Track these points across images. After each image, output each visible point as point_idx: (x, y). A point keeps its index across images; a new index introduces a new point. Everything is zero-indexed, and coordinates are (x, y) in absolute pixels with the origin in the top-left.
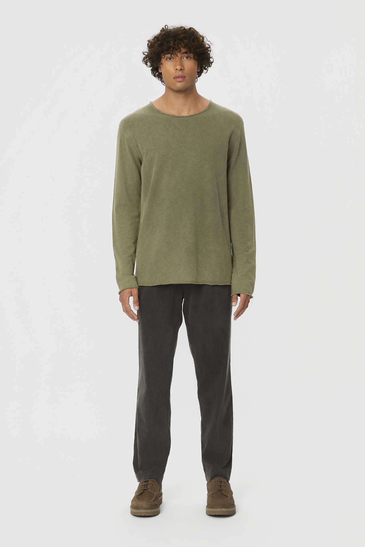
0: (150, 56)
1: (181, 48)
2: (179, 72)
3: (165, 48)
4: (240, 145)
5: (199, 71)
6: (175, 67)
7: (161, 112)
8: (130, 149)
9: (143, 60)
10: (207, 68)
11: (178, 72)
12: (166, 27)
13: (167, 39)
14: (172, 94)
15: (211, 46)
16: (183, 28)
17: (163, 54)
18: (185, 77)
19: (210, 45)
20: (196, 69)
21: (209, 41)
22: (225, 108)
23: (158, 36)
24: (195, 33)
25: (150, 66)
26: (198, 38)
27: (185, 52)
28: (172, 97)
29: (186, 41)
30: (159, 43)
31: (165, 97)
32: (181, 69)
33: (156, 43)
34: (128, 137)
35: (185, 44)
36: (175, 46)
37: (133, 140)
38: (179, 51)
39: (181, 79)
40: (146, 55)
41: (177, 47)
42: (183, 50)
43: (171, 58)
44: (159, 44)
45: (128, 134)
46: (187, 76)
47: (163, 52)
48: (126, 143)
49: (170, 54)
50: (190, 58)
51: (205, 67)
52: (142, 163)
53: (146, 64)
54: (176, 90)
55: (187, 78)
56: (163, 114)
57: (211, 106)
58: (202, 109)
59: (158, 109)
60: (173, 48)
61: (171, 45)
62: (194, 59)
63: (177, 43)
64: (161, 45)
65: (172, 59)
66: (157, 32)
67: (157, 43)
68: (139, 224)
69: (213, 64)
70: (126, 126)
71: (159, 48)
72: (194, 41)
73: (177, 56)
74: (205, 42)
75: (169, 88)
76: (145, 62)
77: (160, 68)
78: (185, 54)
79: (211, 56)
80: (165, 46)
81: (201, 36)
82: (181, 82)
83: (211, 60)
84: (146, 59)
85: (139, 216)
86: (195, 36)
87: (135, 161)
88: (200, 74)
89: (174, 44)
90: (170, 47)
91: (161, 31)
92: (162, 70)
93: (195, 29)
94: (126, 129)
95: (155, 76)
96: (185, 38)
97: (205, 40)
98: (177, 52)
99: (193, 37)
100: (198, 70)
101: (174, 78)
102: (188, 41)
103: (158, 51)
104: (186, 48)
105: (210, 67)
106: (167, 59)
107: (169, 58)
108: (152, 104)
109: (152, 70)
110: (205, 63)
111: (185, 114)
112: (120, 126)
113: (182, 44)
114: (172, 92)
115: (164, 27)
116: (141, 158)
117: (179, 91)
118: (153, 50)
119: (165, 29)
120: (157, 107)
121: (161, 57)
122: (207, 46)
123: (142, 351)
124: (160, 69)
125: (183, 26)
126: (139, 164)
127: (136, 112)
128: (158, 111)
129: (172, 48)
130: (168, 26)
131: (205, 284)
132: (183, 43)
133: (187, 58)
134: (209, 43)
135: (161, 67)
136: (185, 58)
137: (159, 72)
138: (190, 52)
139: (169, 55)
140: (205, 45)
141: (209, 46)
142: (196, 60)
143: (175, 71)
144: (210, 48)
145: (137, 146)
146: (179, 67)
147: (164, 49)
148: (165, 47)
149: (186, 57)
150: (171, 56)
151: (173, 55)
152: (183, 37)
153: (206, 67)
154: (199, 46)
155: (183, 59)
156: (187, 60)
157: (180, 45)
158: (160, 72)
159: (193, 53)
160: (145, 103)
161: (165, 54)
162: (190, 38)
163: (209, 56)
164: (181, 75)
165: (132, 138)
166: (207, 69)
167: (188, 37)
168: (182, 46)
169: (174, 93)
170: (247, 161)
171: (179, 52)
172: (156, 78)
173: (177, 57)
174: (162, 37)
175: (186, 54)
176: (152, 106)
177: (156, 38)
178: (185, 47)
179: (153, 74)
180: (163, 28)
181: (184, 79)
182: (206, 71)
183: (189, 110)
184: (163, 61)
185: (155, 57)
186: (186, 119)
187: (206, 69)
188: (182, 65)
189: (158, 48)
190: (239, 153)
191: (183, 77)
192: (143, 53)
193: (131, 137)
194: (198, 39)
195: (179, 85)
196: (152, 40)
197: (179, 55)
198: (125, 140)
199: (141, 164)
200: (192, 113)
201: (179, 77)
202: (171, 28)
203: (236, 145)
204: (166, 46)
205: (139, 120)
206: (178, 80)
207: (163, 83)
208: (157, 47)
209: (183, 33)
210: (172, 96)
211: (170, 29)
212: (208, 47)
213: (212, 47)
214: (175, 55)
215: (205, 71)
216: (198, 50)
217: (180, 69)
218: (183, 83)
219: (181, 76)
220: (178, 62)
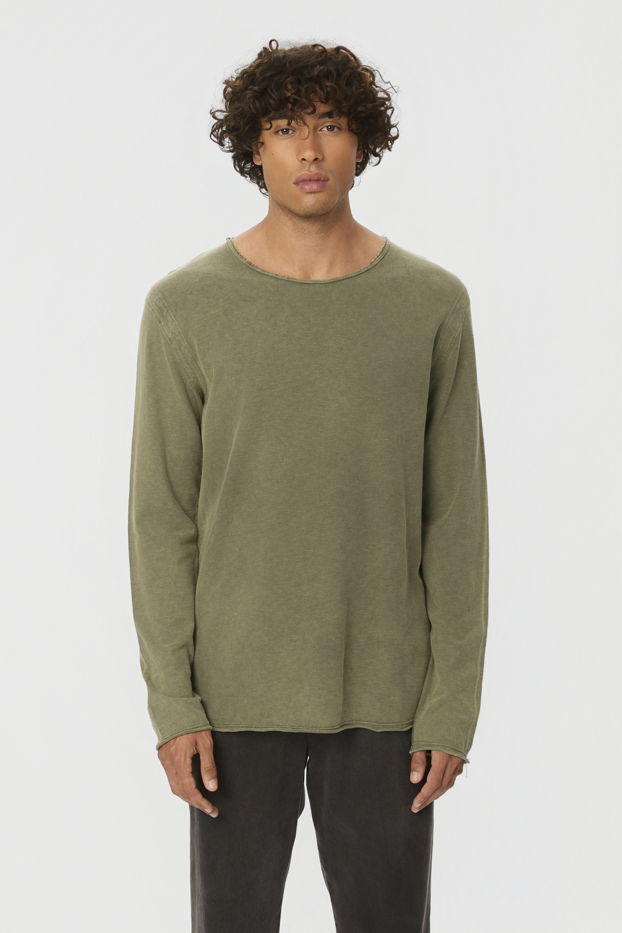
0: (232, 124)
1: (315, 104)
2: (310, 166)
3: (272, 102)
4: (459, 359)
5: (360, 161)
6: (298, 153)
7: (258, 270)
8: (176, 366)
9: (212, 133)
10: (380, 151)
11: (307, 166)
12: (274, 45)
13: (276, 79)
14: (289, 223)
15: (391, 94)
16: (320, 48)
17: (265, 119)
18: (326, 180)
19: (391, 91)
20: (353, 157)
21: (386, 80)
22: (422, 261)
23: (252, 69)
24: (351, 61)
25: (231, 149)
26: (360, 74)
27: (327, 113)
28: (287, 230)
29: (329, 84)
30: (256, 88)
31: (266, 226)
32: (316, 159)
33: (246, 89)
34: (170, 335)
35: (327, 92)
36: (300, 97)
37: (184, 344)
38: (310, 110)
39: (314, 186)
40: (221, 120)
41: (304, 100)
42: (322, 108)
43: (287, 130)
44: (256, 92)
45: (169, 327)
46: (330, 176)
47: (265, 113)
48: (164, 349)
49: (286, 118)
50: (339, 129)
51: (375, 149)
52: (206, 399)
53: (221, 144)
54: (302, 213)
55: (331, 181)
56: (263, 274)
57: (388, 253)
58: (364, 263)
59: (249, 259)
60: (295, 102)
61: (289, 94)
62: (350, 129)
63: (306, 89)
64: (261, 95)
65: (290, 132)
66: (248, 57)
67: (250, 89)
68: (197, 559)
69: (396, 142)
70: (166, 304)
71: (257, 103)
72: (349, 83)
73: (305, 124)
74: (377, 84)
75: (279, 206)
76: (217, 137)
77: (259, 154)
78: (327, 119)
79: (393, 121)
80: (271, 97)
81: (367, 70)
82: (315, 192)
83: (393, 132)
84: (220, 131)
85: (195, 540)
86: (352, 69)
87: (188, 396)
88: (360, 168)
89: (298, 93)
90: (287, 100)
91: (260, 55)
92: (263, 159)
93: (352, 50)
94: (165, 314)
95: (242, 172)
96: (327, 75)
97: (377, 80)
98: (305, 113)
99: (347, 73)
100: (358, 157)
101: (297, 183)
102: (335, 84)
103: (254, 112)
104: (330, 102)
105: (390, 150)
106: (279, 131)
107: (282, 130)
108: (233, 244)
109: (234, 157)
110: (377, 140)
111: (320, 274)
112: (148, 304)
113: (318, 89)
114: (287, 218)
115: (267, 46)
116: (203, 388)
117: (309, 217)
118: (238, 108)
119: (271, 50)
120: (247, 253)
121: (261, 126)
122: (381, 95)
123: (200, 894)
124: (256, 156)
125: (319, 42)
126: (200, 404)
127: (191, 265)
128: (250, 267)
129: (291, 103)
130: (277, 43)
131: (361, 726)
132: (322, 89)
133: (331, 128)
134: (385, 87)
135: (261, 151)
136: (325, 129)
137: (253, 163)
138: (341, 113)
139: (283, 123)
140: (377, 92)
141: (386, 96)
142: (355, 133)
143: (298, 163)
144: (389, 99)
145: (194, 359)
146: (309, 154)
147: (270, 105)
148: (274, 99)
149: (327, 127)
150: (289, 124)
151: (293, 123)
152: (320, 72)
153: (378, 150)
154: (363, 96)
155: (320, 130)
156: (330, 133)
157: (312, 95)
158: (258, 164)
159: (347, 115)
160: (215, 243)
161: (273, 119)
162: (339, 75)
163: (389, 121)
164: (316, 173)
165: (180, 338)
166: (381, 155)
167: (334, 72)
168: (320, 98)
169: (295, 220)
170: (475, 401)
171: (309, 114)
172: (246, 177)
173: (306, 127)
174: (263, 72)
175: (330, 117)
176: (232, 252)
177: (249, 76)
178: (326, 101)
179: (238, 169)
180: (265, 48)
181: (323, 186)
182: (378, 158)
183: (331, 265)
184: (267, 136)
185: (245, 125)
186: (324, 289)
187: (376, 155)
188: (317, 147)
189: (254, 104)
190: (455, 379)
191: (321, 180)
192: (211, 114)
193: (177, 334)
194: (362, 78)
195: (310, 202)
196: (237, 79)
197: (310, 120)
198: (163, 342)
199: (203, 402)
200: (338, 273)
201: (310, 180)
202: (287, 48)
203: (450, 359)
204: (274, 96)
205: (198, 291)
206: (307, 187)
207: (264, 190)
208: (252, 100)
209: (322, 63)
210: (288, 227)
211: (284, 51)
212: (383, 98)
213: (393, 97)
214: (298, 121)
215: (374, 159)
216: (360, 109)
217: (312, 159)
218: (321, 197)
219: (316, 178)
220: (307, 141)
